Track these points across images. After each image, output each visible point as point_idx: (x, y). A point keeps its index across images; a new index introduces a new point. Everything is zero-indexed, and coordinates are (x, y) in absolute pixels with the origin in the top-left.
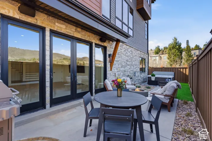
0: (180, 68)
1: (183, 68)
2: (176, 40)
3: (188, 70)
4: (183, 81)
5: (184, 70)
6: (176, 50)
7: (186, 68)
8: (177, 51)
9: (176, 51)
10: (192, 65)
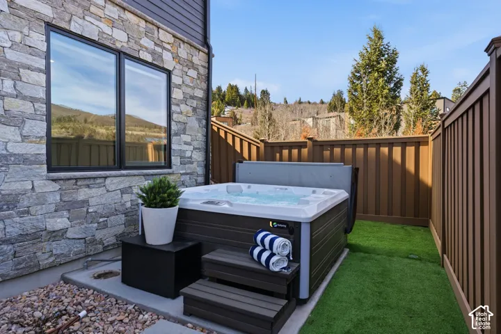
0: (391, 144)
1: (404, 143)
2: (380, 38)
3: (427, 153)
4: (403, 214)
5: (411, 150)
6: (380, 77)
7: (418, 143)
8: (381, 80)
9: (377, 80)
10: (444, 130)
